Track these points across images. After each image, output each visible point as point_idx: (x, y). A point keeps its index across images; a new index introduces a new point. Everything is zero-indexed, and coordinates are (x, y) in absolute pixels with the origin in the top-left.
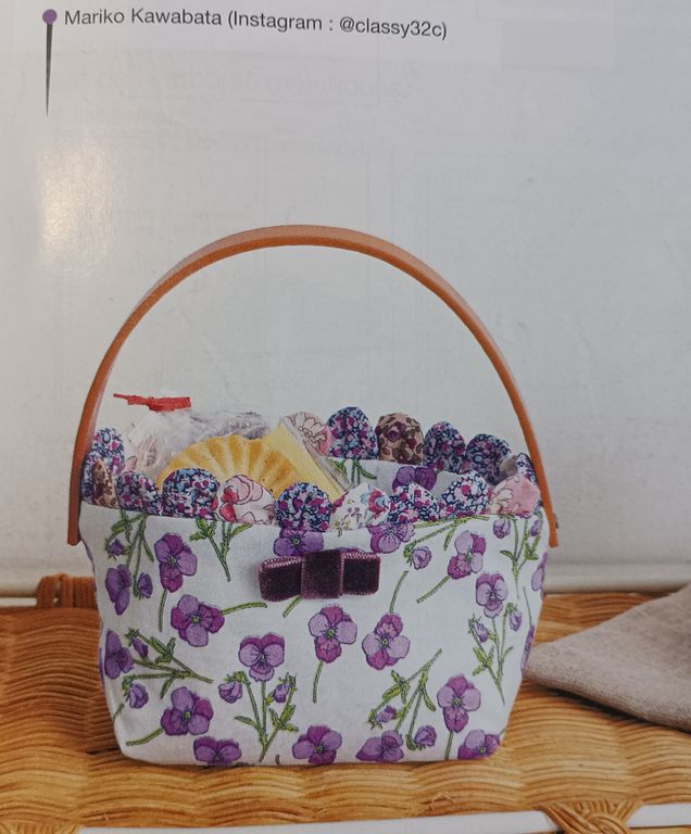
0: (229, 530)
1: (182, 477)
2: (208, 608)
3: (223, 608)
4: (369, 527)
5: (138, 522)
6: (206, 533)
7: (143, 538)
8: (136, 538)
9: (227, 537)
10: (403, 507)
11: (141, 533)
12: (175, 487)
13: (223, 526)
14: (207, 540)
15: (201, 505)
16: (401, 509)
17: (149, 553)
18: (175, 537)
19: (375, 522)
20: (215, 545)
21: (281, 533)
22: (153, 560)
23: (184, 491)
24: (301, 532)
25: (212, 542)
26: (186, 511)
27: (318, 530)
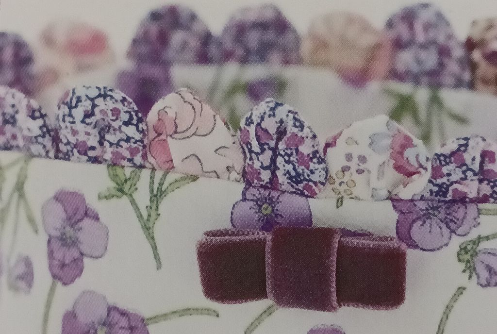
0: (161, 184)
1: (79, 100)
2: (124, 314)
3: (146, 314)
4: (394, 200)
5: (16, 169)
6: (122, 189)
7: (22, 195)
8: (11, 195)
9: (157, 196)
10: (457, 175)
11: (19, 188)
12: (70, 115)
13: (152, 178)
14: (125, 200)
15: (111, 144)
16: (454, 178)
17: (31, 220)
18: (74, 194)
19: (405, 194)
20: (137, 209)
21: (244, 194)
22: (36, 231)
23: (83, 122)
24: (275, 194)
25: (133, 202)
26: (91, 153)
27: (302, 194)
